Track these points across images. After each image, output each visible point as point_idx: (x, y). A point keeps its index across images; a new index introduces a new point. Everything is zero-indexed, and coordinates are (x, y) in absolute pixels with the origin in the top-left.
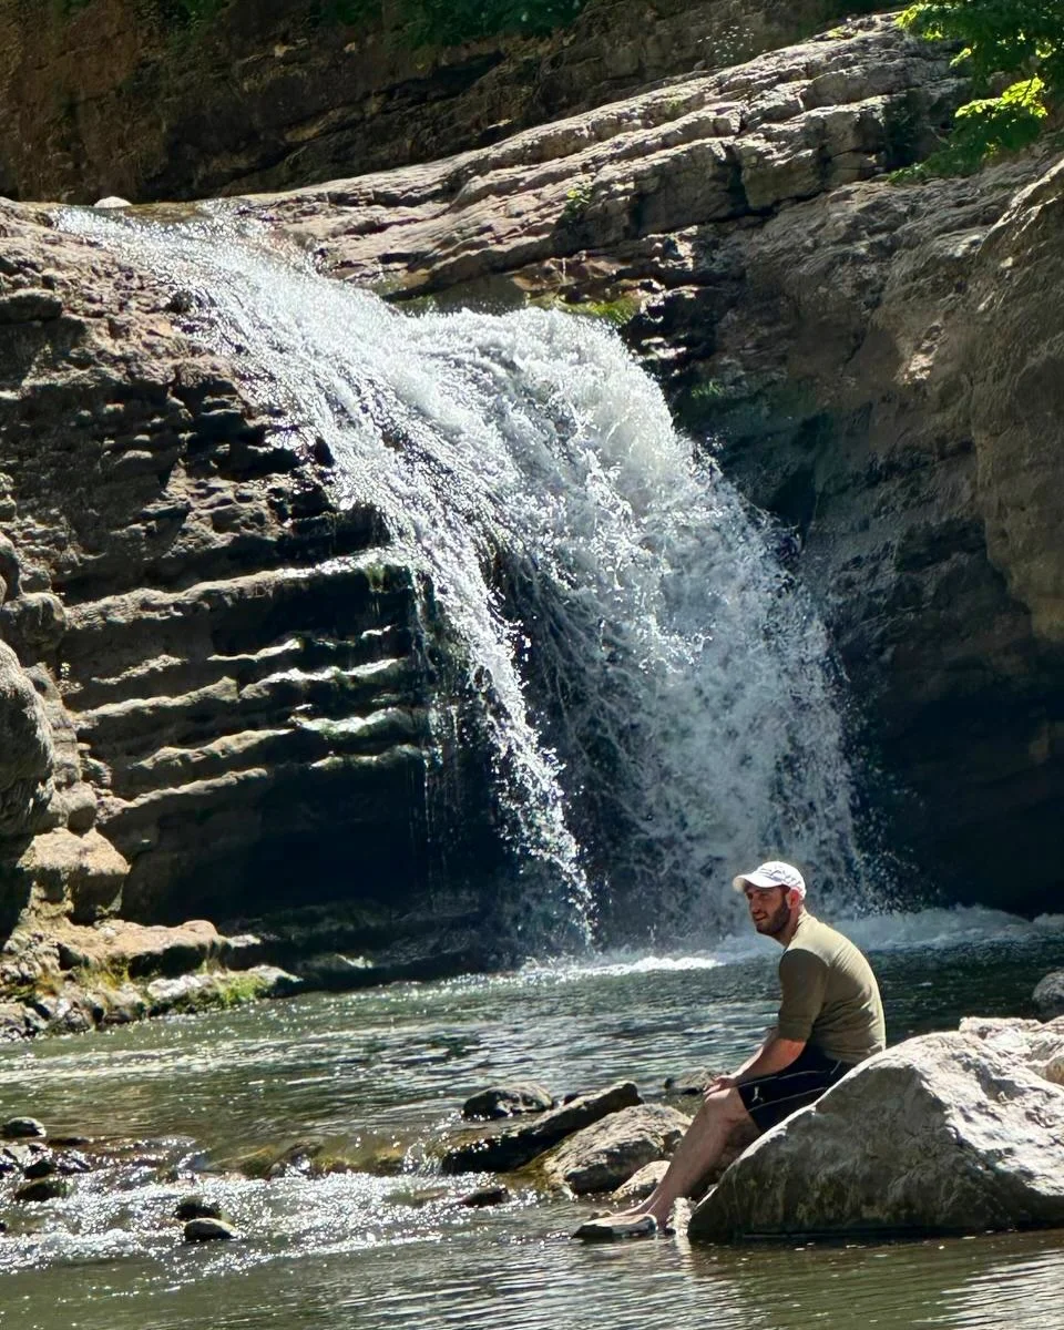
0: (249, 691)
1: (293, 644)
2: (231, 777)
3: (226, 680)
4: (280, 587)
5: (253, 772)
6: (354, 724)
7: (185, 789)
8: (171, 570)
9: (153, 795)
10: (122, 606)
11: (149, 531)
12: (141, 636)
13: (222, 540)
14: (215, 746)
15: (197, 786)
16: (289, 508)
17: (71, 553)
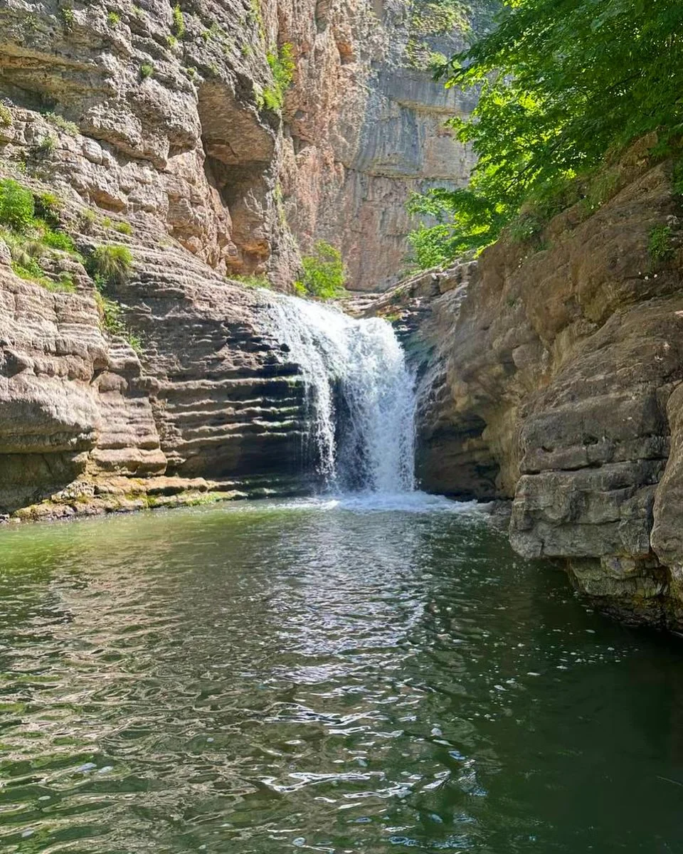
0: (238, 412)
1: (259, 400)
2: (227, 436)
3: (230, 408)
4: (254, 383)
5: (236, 435)
6: (277, 424)
7: (209, 438)
8: (216, 375)
9: (197, 440)
10: (194, 384)
11: (208, 363)
12: (199, 393)
13: (235, 368)
14: (223, 427)
15: (215, 438)
16: (263, 361)
17: (176, 367)
